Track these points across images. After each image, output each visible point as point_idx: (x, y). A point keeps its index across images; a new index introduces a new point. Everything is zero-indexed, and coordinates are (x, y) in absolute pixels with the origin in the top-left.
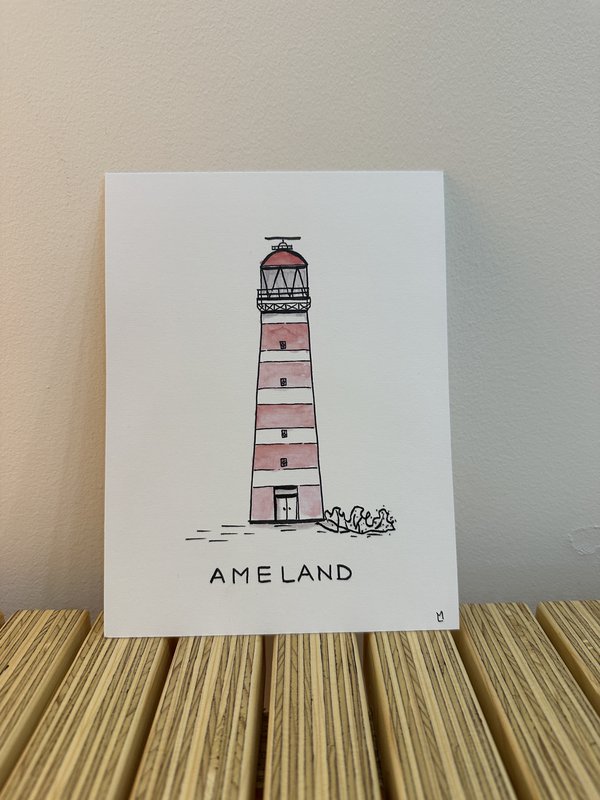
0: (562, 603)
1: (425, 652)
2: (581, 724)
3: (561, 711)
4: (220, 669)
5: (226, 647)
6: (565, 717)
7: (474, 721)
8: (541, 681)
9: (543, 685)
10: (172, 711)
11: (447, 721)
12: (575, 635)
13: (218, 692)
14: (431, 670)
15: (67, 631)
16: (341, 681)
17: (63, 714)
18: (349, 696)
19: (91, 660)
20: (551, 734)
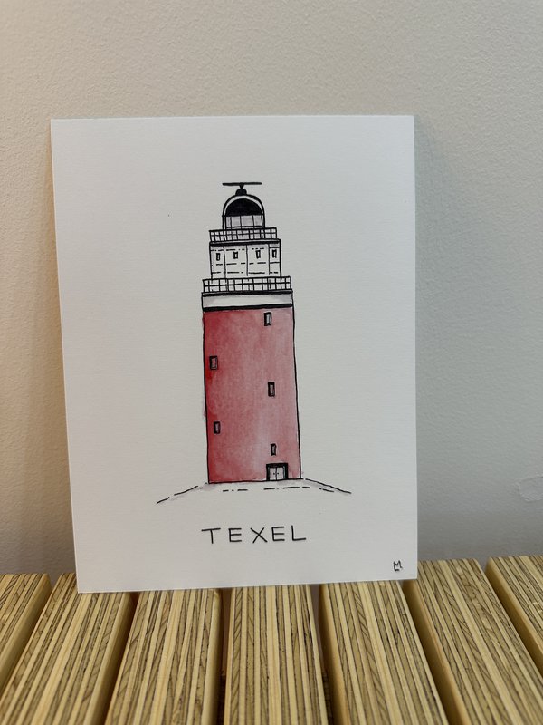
0: (511, 559)
1: (379, 619)
2: (532, 701)
3: (513, 685)
4: (177, 642)
5: (183, 616)
6: (517, 693)
7: (428, 700)
8: (493, 652)
9: (496, 656)
10: (128, 693)
11: (401, 701)
12: (525, 597)
13: (174, 670)
14: (385, 640)
15: (26, 600)
16: (296, 654)
17: (19, 700)
18: (304, 673)
19: (48, 634)
20: (504, 714)
